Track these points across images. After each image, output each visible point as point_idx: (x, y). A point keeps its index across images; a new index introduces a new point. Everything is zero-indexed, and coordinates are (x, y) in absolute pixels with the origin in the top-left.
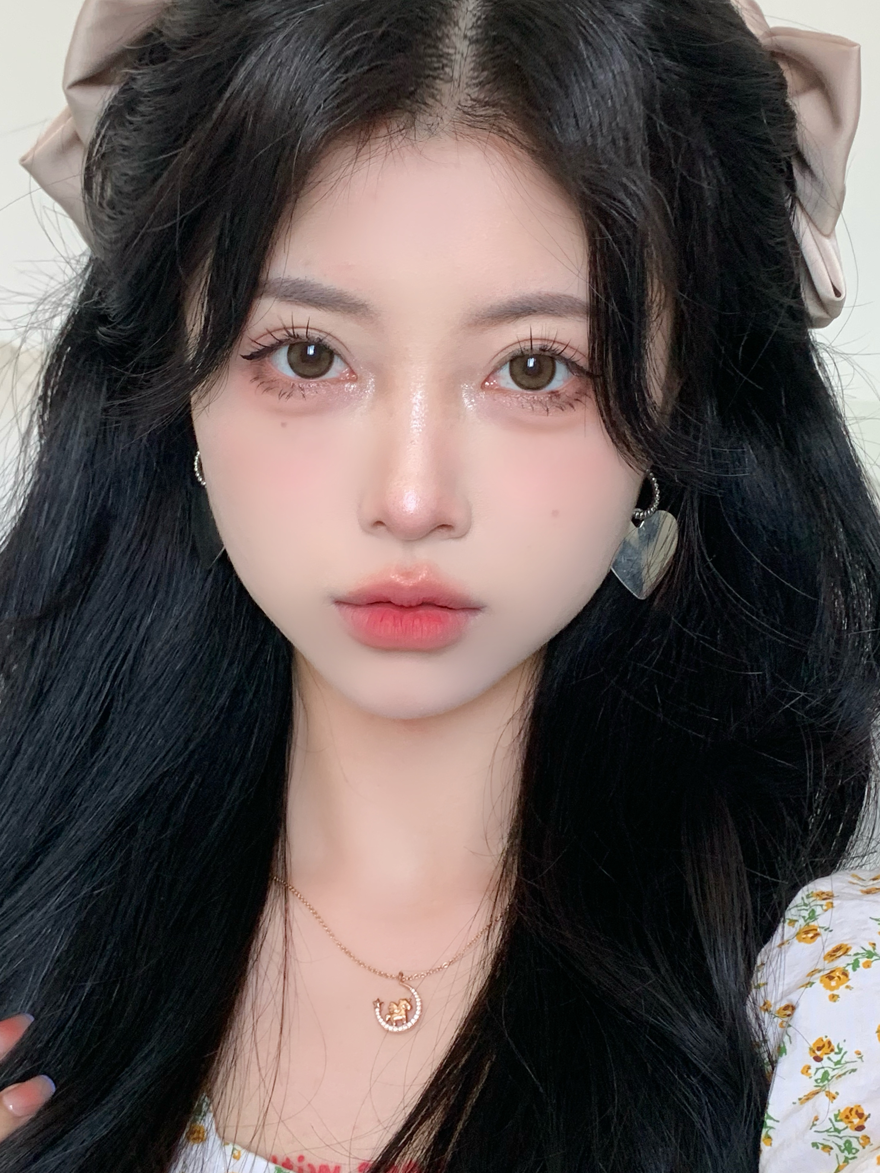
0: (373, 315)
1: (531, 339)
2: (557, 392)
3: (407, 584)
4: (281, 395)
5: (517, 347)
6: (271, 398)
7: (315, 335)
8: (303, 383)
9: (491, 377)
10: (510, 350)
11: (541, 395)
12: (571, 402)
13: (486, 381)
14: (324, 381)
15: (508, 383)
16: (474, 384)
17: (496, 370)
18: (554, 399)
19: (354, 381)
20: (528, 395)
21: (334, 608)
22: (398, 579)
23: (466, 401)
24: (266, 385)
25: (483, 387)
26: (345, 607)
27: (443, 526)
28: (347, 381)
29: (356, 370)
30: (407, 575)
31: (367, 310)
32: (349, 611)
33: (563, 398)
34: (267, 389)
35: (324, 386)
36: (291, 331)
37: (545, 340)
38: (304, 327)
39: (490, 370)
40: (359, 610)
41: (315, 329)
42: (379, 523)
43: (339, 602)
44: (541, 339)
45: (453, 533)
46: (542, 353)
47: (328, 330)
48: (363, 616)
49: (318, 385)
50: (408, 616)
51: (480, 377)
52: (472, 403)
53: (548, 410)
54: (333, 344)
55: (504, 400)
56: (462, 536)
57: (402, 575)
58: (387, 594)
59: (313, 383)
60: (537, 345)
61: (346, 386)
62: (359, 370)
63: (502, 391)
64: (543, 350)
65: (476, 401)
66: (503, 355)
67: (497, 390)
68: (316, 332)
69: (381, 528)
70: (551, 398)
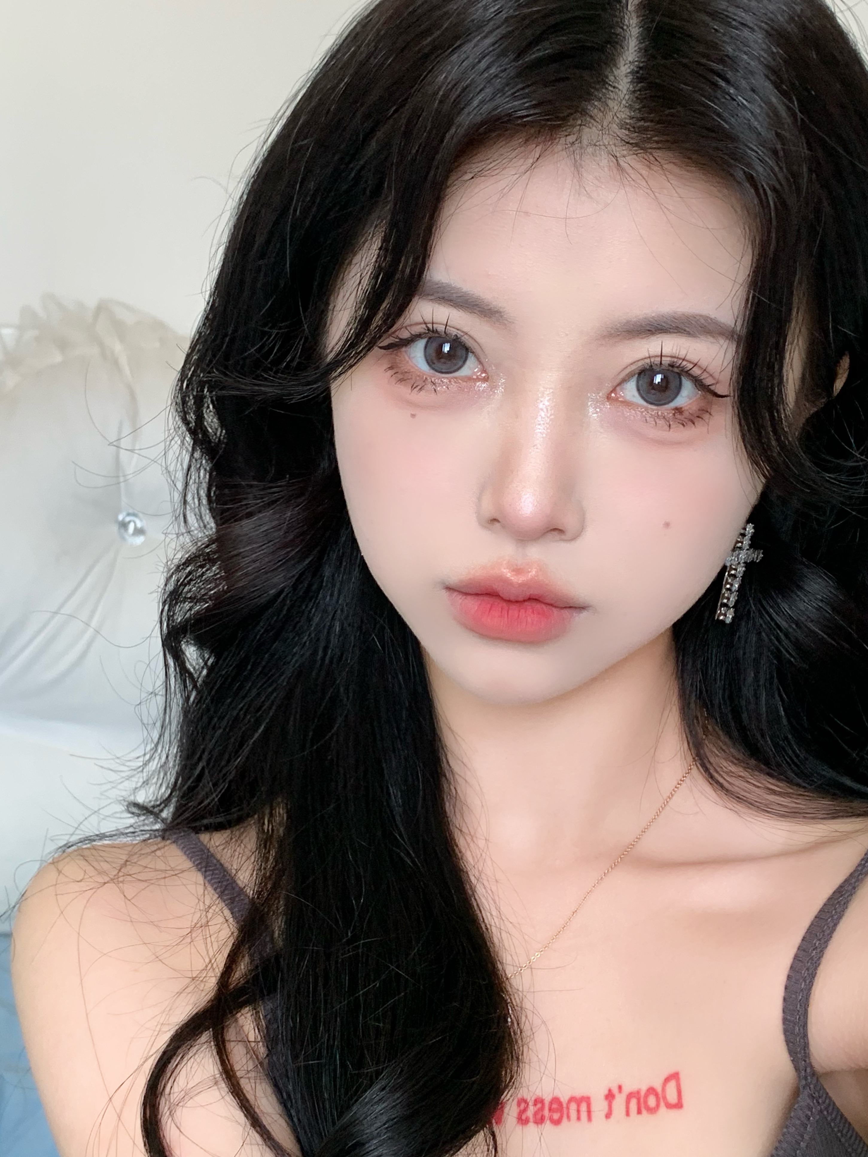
0: (506, 322)
1: (661, 356)
2: (681, 408)
3: (516, 580)
4: (413, 387)
5: (648, 361)
6: (404, 390)
7: (453, 332)
8: (438, 377)
9: (618, 389)
10: (640, 364)
11: (667, 409)
12: (692, 418)
13: (612, 392)
14: (456, 378)
15: (634, 396)
16: (601, 394)
17: (624, 381)
18: (678, 416)
19: (485, 380)
20: (653, 410)
21: (444, 594)
22: (509, 575)
23: (591, 410)
24: (400, 376)
25: (609, 398)
26: (456, 594)
27: (555, 529)
28: (478, 379)
29: (489, 369)
30: (518, 571)
31: (502, 316)
32: (459, 599)
33: (686, 414)
34: (401, 380)
35: (455, 382)
36: (430, 326)
37: (674, 357)
38: (443, 324)
39: (618, 381)
40: (469, 597)
41: (454, 328)
42: (494, 520)
43: (450, 589)
44: (672, 357)
45: (563, 537)
46: (671, 368)
47: (465, 329)
48: (472, 604)
49: (450, 381)
50: (514, 610)
51: (608, 386)
52: (597, 413)
53: (670, 426)
54: (470, 343)
55: (628, 413)
56: (574, 539)
57: (513, 571)
58: (497, 587)
59: (445, 378)
60: (666, 361)
61: (478, 384)
62: (492, 369)
63: (627, 404)
64: (672, 365)
65: (600, 412)
66: (633, 367)
67: (622, 402)
68: (454, 330)
69: (497, 525)
70: (674, 414)
